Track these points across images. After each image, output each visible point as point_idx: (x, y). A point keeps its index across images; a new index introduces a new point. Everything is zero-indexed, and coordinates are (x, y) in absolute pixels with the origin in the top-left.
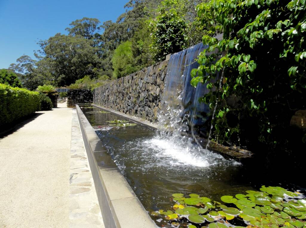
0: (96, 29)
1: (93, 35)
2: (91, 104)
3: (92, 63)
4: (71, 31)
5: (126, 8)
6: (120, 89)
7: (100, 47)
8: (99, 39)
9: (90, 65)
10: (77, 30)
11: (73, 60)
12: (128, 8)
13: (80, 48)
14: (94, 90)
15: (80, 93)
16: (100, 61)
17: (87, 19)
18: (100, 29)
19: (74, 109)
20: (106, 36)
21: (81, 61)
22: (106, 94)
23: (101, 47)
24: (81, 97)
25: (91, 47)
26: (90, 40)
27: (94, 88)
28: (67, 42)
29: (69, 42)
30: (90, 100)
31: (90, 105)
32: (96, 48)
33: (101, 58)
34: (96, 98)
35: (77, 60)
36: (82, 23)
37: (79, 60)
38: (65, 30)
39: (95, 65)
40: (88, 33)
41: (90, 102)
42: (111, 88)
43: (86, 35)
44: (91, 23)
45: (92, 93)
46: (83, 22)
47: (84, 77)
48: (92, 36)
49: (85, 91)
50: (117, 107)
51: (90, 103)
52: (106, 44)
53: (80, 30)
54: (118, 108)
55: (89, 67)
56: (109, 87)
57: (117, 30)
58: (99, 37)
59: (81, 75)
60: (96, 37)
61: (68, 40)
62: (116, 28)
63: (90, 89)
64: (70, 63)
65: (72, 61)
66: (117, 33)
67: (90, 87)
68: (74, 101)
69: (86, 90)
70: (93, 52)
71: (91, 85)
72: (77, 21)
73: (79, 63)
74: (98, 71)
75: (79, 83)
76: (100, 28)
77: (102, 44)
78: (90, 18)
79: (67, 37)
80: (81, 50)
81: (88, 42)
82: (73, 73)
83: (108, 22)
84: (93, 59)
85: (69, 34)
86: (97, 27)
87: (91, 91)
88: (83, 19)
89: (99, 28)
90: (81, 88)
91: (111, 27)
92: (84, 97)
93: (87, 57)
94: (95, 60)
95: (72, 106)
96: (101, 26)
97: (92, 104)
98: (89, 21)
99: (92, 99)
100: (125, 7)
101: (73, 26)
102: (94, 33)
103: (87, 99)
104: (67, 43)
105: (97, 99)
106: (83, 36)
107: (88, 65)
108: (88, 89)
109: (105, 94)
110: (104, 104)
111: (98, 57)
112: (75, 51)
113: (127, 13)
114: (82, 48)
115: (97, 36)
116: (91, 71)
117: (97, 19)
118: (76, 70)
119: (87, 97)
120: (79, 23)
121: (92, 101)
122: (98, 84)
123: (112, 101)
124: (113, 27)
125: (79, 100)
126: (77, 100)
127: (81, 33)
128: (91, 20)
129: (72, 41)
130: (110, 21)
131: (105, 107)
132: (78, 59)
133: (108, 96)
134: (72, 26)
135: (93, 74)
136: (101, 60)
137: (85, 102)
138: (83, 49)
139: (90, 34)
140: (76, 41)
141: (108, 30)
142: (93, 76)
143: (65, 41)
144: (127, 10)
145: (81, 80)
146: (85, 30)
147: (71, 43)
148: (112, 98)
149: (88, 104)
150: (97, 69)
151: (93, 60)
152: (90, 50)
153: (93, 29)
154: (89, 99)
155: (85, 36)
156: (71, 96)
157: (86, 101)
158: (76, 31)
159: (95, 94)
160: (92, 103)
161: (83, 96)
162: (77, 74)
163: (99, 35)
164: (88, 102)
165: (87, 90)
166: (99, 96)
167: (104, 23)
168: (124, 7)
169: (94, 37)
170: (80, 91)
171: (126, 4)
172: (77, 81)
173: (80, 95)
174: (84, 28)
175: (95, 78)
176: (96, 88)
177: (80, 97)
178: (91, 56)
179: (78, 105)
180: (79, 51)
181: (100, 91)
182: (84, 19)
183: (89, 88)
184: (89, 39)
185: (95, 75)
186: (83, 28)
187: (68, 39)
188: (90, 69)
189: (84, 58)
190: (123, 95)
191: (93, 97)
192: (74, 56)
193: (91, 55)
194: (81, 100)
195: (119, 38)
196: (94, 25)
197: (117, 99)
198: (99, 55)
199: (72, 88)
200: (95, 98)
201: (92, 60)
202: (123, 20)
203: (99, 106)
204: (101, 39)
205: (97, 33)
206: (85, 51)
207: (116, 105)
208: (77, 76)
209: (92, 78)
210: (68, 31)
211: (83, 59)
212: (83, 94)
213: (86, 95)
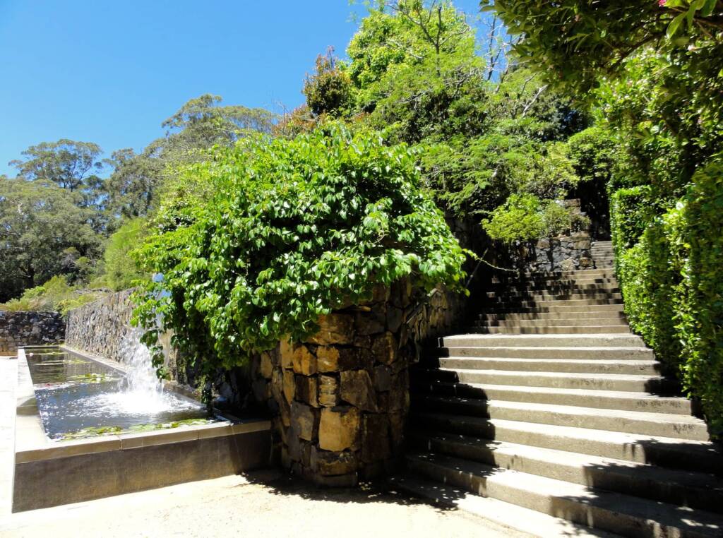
0: (93, 166)
1: (82, 180)
2: (59, 346)
3: (77, 246)
4: (23, 168)
5: (167, 128)
6: (112, 315)
7: (100, 206)
8: (99, 188)
9: (70, 251)
10: (40, 165)
11: (23, 237)
12: (172, 128)
13: (46, 208)
14: (69, 313)
15: (31, 320)
16: (99, 240)
17: (70, 144)
18: (103, 167)
19: (13, 358)
20: (114, 186)
21: (47, 241)
22: (90, 323)
23: (103, 208)
24: (36, 330)
25: (75, 208)
26: (75, 192)
27: (69, 309)
28: (12, 193)
29: (15, 195)
30: (58, 337)
31: (57, 347)
32: (88, 211)
33: (101, 232)
34: (72, 332)
35: (35, 237)
36: (56, 151)
37: (41, 237)
38: (9, 164)
39: (82, 250)
40: (69, 174)
41: (56, 340)
42: (99, 313)
43: (64, 178)
44: (80, 152)
45: (64, 319)
46: (58, 149)
47: (52, 280)
48: (80, 183)
49: (45, 314)
50: (106, 350)
51: (57, 344)
52: (114, 202)
53: (49, 166)
54: (108, 353)
55: (66, 254)
56: (96, 309)
57: (143, 174)
58: (98, 185)
59: (43, 274)
60: (90, 184)
61: (15, 191)
62: (139, 170)
63: (58, 311)
64: (16, 244)
65: (21, 241)
66: (142, 181)
67: (59, 306)
68: (15, 339)
69: (47, 313)
70: (81, 219)
71: (63, 302)
72: (43, 146)
73: (40, 245)
74: (90, 263)
75: (32, 296)
76: (103, 165)
77: (106, 201)
78: (76, 141)
79: (11, 183)
80: (49, 215)
81: (68, 197)
82: (22, 269)
83: (124, 151)
84: (79, 236)
85: (18, 175)
86: (94, 162)
87: (61, 315)
88: (58, 143)
89: (98, 165)
90: (36, 308)
91: (127, 167)
92: (43, 329)
93: (63, 230)
94: (86, 237)
95: (9, 352)
96: (106, 161)
97: (63, 346)
98: (74, 147)
99: (63, 334)
100: (164, 125)
101: (32, 158)
102: (87, 175)
103: (50, 333)
104: (10, 198)
105: (74, 334)
106: (54, 180)
107: (65, 251)
108: (54, 312)
109: (88, 323)
110: (86, 344)
111: (93, 232)
112: (32, 217)
113: (167, 139)
114: (53, 210)
115: (93, 182)
116: (72, 265)
117: (96, 145)
118: (30, 261)
119: (50, 329)
120: (48, 150)
121: (62, 338)
122: (81, 298)
123: (99, 339)
124: (134, 167)
125: (29, 336)
126: (25, 337)
127: (51, 173)
128: (79, 145)
129: (26, 194)
130: (129, 150)
131: (87, 351)
132: (38, 235)
133: (94, 327)
134: (28, 156)
135: (77, 272)
136: (101, 238)
137: (45, 342)
138: (54, 213)
139: (76, 177)
140: (35, 193)
141: (120, 174)
142: (75, 276)
143: (7, 190)
144: (168, 132)
145: (38, 288)
146: (63, 168)
147: (21, 197)
148: (99, 332)
149: (51, 346)
150: (89, 260)
151: (80, 239)
152: (73, 216)
153: (83, 166)
154: (55, 334)
155: (63, 180)
156: (7, 329)
157: (47, 339)
158: (39, 169)
159: (71, 323)
160: (62, 342)
161: (40, 327)
162: (32, 272)
163: (99, 181)
164: (52, 340)
165: (52, 314)
166: (78, 327)
167: (115, 153)
168: (161, 127)
169: (85, 184)
170: (33, 315)
171: (166, 120)
172: (28, 291)
173: (31, 324)
174: (61, 163)
175: (80, 281)
176: (71, 309)
177: (31, 330)
178: (73, 230)
179: (25, 348)
180: (43, 216)
181: (80, 315)
182: (61, 142)
183: (56, 308)
184: (72, 187)
185: (80, 275)
186: (57, 163)
187: (13, 187)
188: (68, 259)
189: (55, 233)
190: (117, 327)
191: (66, 330)
192: (28, 229)
193: (73, 227)
194: (35, 337)
195: (148, 190)
196: (86, 157)
197: (107, 334)
198: (97, 227)
199: (13, 309)
200: (69, 332)
201: (77, 237)
202: (159, 152)
203: (75, 350)
204: (103, 188)
205: (95, 176)
206: (59, 218)
207: (106, 347)
208: (32, 277)
209: (72, 281)
210: (17, 167)
211: (53, 236)
212: (40, 323)
213: (50, 325)
